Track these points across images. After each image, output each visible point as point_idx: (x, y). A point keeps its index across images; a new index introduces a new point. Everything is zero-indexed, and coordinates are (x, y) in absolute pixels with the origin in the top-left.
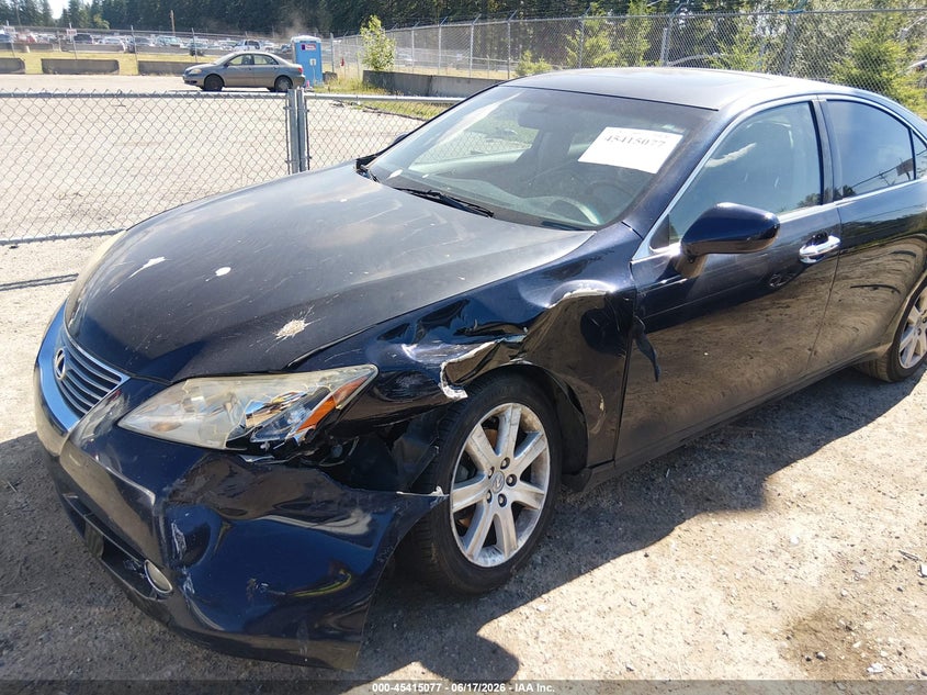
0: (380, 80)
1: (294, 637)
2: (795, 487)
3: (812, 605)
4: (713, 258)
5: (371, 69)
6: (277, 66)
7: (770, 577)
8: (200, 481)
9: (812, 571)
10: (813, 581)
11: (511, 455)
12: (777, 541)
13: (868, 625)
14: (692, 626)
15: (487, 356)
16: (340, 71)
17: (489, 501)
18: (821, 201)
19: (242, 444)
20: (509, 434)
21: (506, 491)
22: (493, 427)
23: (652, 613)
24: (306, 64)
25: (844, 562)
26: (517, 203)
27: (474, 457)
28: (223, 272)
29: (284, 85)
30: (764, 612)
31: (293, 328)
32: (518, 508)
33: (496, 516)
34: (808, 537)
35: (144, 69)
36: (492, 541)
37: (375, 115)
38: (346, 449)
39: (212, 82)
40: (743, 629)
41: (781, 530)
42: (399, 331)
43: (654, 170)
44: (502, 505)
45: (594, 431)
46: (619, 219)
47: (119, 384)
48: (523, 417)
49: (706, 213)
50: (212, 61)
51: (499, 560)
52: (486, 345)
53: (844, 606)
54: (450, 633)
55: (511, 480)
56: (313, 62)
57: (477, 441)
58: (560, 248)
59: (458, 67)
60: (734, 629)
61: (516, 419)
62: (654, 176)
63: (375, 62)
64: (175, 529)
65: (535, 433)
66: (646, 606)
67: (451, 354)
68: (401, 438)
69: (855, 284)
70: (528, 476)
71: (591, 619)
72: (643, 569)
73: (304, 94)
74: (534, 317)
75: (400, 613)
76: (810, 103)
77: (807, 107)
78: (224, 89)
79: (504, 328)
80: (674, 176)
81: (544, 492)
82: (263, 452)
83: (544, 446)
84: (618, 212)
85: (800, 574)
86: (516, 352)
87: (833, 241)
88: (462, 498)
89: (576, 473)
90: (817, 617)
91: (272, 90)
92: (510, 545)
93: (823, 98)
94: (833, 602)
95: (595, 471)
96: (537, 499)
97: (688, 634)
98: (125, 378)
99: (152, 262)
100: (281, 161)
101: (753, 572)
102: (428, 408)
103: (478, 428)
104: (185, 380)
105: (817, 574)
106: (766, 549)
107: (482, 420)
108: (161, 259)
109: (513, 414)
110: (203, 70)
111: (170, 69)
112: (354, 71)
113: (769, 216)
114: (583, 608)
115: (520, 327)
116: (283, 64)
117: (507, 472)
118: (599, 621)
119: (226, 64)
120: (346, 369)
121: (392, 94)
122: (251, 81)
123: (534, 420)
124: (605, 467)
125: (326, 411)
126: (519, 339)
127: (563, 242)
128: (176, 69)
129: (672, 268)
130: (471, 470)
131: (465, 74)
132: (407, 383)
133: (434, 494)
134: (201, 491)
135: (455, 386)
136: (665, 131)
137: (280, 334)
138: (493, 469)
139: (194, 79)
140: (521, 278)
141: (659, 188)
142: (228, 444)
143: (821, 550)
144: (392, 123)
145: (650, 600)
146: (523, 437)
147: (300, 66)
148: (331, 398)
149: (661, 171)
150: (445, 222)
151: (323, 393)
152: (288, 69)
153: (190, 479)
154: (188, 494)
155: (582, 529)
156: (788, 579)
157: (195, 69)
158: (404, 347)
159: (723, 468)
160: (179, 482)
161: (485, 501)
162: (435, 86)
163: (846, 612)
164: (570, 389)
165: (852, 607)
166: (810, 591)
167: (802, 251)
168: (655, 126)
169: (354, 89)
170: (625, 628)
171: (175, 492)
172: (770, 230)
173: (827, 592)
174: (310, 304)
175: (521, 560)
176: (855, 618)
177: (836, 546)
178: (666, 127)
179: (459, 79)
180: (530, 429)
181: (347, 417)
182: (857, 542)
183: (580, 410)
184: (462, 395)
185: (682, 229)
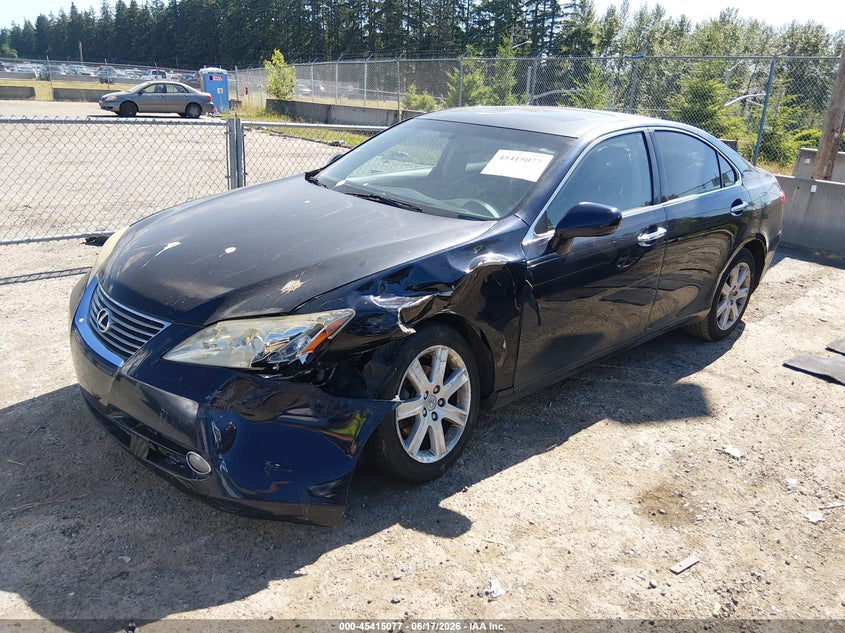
0: (282, 108)
1: (299, 502)
2: (642, 411)
3: (655, 483)
4: (578, 241)
5: (274, 98)
6: (187, 94)
7: (626, 466)
8: (231, 392)
9: (655, 463)
10: (655, 468)
11: (441, 384)
12: (630, 445)
13: (694, 493)
14: (573, 498)
15: (428, 305)
16: (244, 99)
17: (425, 415)
18: (652, 203)
19: (262, 364)
20: (440, 368)
21: (438, 410)
22: (427, 363)
23: (545, 490)
24: (214, 93)
25: (677, 456)
26: (437, 203)
27: (413, 382)
28: (230, 250)
29: (194, 111)
30: (622, 488)
31: (292, 285)
32: (447, 425)
33: (430, 427)
34: (652, 441)
35: (59, 95)
36: (426, 445)
37: (280, 139)
38: (327, 374)
39: (127, 109)
40: (609, 498)
41: (633, 438)
42: (369, 286)
43: (535, 180)
44: (435, 420)
45: (499, 364)
46: (512, 213)
47: (161, 330)
48: (449, 357)
49: (571, 210)
50: (128, 90)
51: (432, 459)
52: (427, 297)
53: (678, 482)
54: (404, 508)
55: (441, 403)
56: (220, 90)
57: (415, 371)
58: (473, 233)
59: (351, 97)
60: (602, 498)
61: (444, 357)
62: (535, 185)
63: (277, 92)
64: (214, 427)
65: (459, 369)
66: (540, 487)
67: (404, 302)
68: (370, 363)
69: (684, 267)
70: (454, 400)
71: (502, 496)
72: (536, 465)
73: (242, 122)
74: (458, 279)
75: (366, 497)
76: (643, 133)
77: (640, 136)
78: (138, 114)
79: (437, 286)
80: (548, 184)
81: (467, 413)
82: (275, 372)
83: (465, 379)
84: (510, 209)
85: (647, 464)
86: (446, 303)
87: (661, 231)
88: (405, 410)
89: (488, 397)
90: (658, 490)
91: (183, 116)
92: (440, 450)
93: (652, 129)
94: (670, 480)
95: (500, 394)
96: (461, 418)
97: (570, 502)
98: (167, 324)
99: (170, 246)
100: (222, 177)
101: (613, 464)
102: (388, 341)
103: (416, 362)
104: (217, 322)
105: (658, 464)
106: (623, 450)
107: (419, 356)
108: (178, 243)
109: (442, 353)
110: (118, 97)
111: (84, 96)
112: (258, 99)
113: (614, 210)
114: (496, 490)
115: (449, 285)
116: (194, 92)
117: (438, 396)
118: (508, 496)
119: (140, 92)
120: (334, 312)
121: (294, 120)
122: (164, 107)
123: (457, 359)
124: (506, 393)
125: (320, 341)
126: (449, 294)
127: (475, 228)
128: (91, 97)
129: (551, 246)
130: (411, 392)
131: (358, 103)
132: (375, 322)
133: (394, 400)
134: (231, 400)
135: (407, 325)
136: (541, 152)
137: (283, 290)
138: (427, 392)
139: (110, 105)
140: (449, 252)
141: (540, 191)
142: (253, 365)
143: (661, 449)
144: (302, 146)
145: (543, 483)
146: (450, 371)
147: (209, 94)
148: (325, 331)
149: (539, 180)
150: (388, 216)
151: (319, 327)
152: (198, 97)
153: (224, 390)
154: (222, 402)
155: (491, 442)
156: (638, 467)
157: (111, 96)
158: (372, 297)
159: (589, 399)
160: (217, 393)
161: (422, 416)
162: (334, 114)
163: (680, 485)
164: (482, 332)
165: (683, 483)
166: (653, 474)
167: (639, 238)
168: (532, 148)
169: (260, 115)
170: (526, 500)
171: (214, 400)
172: (616, 220)
173: (665, 474)
174: (302, 270)
175: (450, 460)
176: (685, 489)
177: (671, 447)
178: (542, 150)
179: (355, 109)
180: (456, 366)
181: (333, 347)
182: (686, 444)
183: (489, 348)
184: (413, 331)
185: (555, 221)
